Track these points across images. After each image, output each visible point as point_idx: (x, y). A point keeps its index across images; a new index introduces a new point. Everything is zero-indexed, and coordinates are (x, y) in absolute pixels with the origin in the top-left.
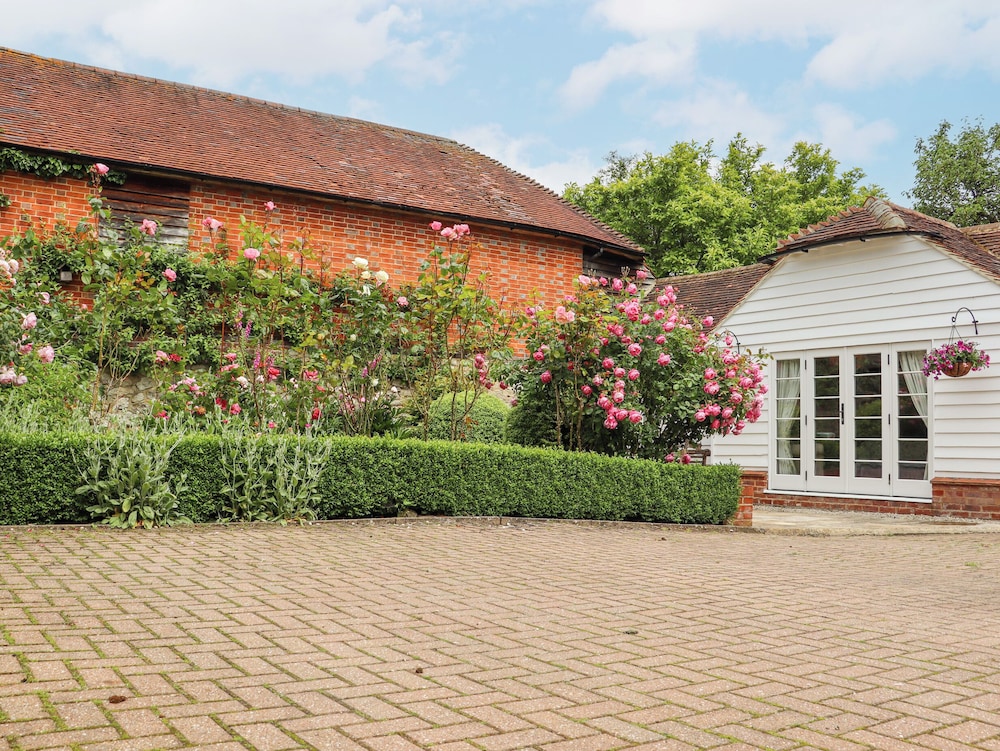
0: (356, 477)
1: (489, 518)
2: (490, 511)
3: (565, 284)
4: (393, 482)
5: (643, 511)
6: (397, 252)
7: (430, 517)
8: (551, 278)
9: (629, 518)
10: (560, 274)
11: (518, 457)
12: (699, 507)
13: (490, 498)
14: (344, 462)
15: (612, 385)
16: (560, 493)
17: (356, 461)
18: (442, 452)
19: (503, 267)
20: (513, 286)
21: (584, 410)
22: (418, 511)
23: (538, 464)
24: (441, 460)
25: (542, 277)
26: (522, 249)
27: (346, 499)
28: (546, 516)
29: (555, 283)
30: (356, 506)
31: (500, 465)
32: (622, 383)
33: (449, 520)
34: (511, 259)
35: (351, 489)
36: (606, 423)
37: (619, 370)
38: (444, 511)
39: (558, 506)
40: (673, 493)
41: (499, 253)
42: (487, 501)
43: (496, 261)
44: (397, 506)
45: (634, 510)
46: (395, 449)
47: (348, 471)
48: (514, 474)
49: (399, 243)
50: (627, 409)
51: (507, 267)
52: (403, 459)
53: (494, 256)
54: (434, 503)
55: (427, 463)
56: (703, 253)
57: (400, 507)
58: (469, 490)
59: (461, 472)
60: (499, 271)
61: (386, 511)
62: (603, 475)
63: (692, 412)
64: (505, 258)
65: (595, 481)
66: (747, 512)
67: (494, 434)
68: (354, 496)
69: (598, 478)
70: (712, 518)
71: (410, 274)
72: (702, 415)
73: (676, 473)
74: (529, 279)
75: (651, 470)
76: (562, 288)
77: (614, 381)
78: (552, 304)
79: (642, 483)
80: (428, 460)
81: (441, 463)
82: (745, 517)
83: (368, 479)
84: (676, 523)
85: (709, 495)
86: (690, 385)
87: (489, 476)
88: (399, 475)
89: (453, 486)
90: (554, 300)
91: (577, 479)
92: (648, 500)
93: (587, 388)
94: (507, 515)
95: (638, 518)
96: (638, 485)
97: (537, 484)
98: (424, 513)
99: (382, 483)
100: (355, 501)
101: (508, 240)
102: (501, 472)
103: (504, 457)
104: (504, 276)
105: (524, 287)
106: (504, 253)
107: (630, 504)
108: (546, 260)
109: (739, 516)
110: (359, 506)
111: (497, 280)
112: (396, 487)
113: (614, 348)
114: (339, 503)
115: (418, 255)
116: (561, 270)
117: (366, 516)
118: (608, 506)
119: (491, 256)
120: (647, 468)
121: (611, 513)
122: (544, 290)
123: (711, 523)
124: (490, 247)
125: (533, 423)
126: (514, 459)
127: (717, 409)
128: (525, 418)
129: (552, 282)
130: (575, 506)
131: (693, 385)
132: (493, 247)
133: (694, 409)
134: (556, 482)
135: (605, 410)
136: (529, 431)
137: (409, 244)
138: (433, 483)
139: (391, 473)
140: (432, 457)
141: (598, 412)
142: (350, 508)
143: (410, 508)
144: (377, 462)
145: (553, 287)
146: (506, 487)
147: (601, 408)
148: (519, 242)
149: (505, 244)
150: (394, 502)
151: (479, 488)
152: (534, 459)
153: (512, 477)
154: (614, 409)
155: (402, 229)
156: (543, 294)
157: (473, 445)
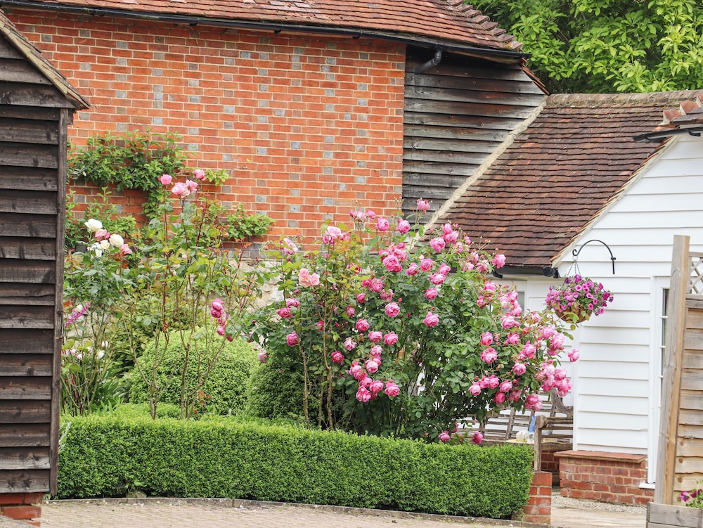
0: (88, 458)
1: (221, 500)
2: (223, 492)
3: (371, 118)
4: (124, 461)
5: (400, 498)
6: (81, 82)
7: (162, 498)
8: (347, 110)
9: (382, 506)
10: (363, 102)
11: (253, 436)
12: (471, 496)
13: (223, 479)
14: (77, 442)
15: (367, 351)
16: (299, 475)
17: (88, 442)
18: (174, 432)
19: (260, 96)
20: (277, 128)
21: (335, 380)
22: (148, 492)
23: (275, 443)
24: (173, 439)
25: (330, 109)
26: (295, 61)
27: (78, 479)
28: (283, 500)
29: (354, 117)
30: (88, 486)
31: (233, 444)
32: (378, 349)
33: (180, 501)
34: (277, 81)
35: (84, 469)
36: (358, 396)
37: (376, 334)
38: (174, 492)
39: (298, 489)
40: (437, 478)
41: (255, 72)
42: (220, 482)
43: (249, 87)
44: (127, 486)
45: (388, 496)
46: (127, 429)
47: (81, 452)
48: (248, 454)
49: (86, 67)
50: (383, 380)
51: (268, 96)
52: (135, 439)
53: (246, 79)
54: (165, 484)
55: (159, 442)
56: (660, 34)
57: (130, 488)
58: (200, 470)
59: (193, 452)
60: (254, 103)
61: (116, 492)
62: (349, 455)
63: (466, 384)
64: (266, 81)
65: (340, 463)
66: (543, 505)
67: (237, 393)
68: (86, 476)
69: (344, 459)
70: (491, 511)
71: (104, 118)
72: (476, 388)
73: (441, 456)
74: (306, 114)
75: (408, 451)
76: (366, 126)
77: (369, 347)
78: (347, 156)
79: (397, 465)
80: (159, 439)
81: (173, 442)
82: (542, 512)
83: (99, 459)
84: (442, 513)
85: (486, 482)
86: (464, 353)
87: (222, 456)
88: (130, 455)
89: (184, 466)
90: (351, 148)
91: (320, 459)
92: (404, 486)
93: (338, 355)
94: (241, 498)
95: (393, 506)
96: (392, 468)
97: (273, 465)
98: (154, 494)
99: (114, 463)
100: (87, 481)
101: (270, 49)
102: (235, 452)
103: (238, 436)
104: (263, 112)
105: (297, 130)
106: (263, 72)
107: (382, 489)
108: (339, 77)
109: (533, 511)
110: (91, 487)
111: (250, 119)
112: (126, 466)
113: (372, 306)
114: (72, 484)
115: (117, 86)
116: (365, 95)
117: (98, 497)
118: (356, 490)
119: (240, 79)
120: (404, 449)
121: (360, 499)
122: (333, 132)
123: (490, 517)
124: (239, 62)
125: (285, 387)
126: (250, 438)
127: (494, 381)
128: (275, 379)
129: (348, 115)
130: (317, 490)
131: (469, 352)
132: (245, 63)
133: (468, 381)
134: (295, 463)
135: (357, 380)
136: (279, 398)
137: (101, 68)
138: (164, 463)
139: (122, 453)
140: (164, 437)
141: (351, 382)
142: (82, 488)
143: (139, 488)
144: (109, 442)
145: (349, 124)
146: (239, 467)
147: (354, 379)
148: (290, 50)
149: (264, 56)
150: (124, 482)
151: (211, 468)
152: (273, 437)
153: (246, 457)
154: (368, 380)
155: (89, 42)
156: (330, 139)
157: (205, 424)
